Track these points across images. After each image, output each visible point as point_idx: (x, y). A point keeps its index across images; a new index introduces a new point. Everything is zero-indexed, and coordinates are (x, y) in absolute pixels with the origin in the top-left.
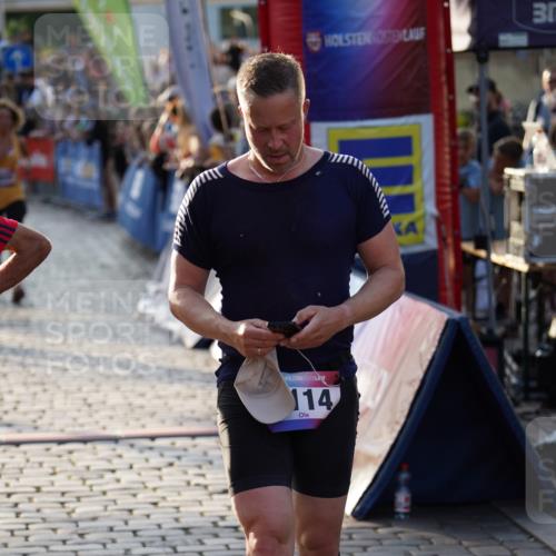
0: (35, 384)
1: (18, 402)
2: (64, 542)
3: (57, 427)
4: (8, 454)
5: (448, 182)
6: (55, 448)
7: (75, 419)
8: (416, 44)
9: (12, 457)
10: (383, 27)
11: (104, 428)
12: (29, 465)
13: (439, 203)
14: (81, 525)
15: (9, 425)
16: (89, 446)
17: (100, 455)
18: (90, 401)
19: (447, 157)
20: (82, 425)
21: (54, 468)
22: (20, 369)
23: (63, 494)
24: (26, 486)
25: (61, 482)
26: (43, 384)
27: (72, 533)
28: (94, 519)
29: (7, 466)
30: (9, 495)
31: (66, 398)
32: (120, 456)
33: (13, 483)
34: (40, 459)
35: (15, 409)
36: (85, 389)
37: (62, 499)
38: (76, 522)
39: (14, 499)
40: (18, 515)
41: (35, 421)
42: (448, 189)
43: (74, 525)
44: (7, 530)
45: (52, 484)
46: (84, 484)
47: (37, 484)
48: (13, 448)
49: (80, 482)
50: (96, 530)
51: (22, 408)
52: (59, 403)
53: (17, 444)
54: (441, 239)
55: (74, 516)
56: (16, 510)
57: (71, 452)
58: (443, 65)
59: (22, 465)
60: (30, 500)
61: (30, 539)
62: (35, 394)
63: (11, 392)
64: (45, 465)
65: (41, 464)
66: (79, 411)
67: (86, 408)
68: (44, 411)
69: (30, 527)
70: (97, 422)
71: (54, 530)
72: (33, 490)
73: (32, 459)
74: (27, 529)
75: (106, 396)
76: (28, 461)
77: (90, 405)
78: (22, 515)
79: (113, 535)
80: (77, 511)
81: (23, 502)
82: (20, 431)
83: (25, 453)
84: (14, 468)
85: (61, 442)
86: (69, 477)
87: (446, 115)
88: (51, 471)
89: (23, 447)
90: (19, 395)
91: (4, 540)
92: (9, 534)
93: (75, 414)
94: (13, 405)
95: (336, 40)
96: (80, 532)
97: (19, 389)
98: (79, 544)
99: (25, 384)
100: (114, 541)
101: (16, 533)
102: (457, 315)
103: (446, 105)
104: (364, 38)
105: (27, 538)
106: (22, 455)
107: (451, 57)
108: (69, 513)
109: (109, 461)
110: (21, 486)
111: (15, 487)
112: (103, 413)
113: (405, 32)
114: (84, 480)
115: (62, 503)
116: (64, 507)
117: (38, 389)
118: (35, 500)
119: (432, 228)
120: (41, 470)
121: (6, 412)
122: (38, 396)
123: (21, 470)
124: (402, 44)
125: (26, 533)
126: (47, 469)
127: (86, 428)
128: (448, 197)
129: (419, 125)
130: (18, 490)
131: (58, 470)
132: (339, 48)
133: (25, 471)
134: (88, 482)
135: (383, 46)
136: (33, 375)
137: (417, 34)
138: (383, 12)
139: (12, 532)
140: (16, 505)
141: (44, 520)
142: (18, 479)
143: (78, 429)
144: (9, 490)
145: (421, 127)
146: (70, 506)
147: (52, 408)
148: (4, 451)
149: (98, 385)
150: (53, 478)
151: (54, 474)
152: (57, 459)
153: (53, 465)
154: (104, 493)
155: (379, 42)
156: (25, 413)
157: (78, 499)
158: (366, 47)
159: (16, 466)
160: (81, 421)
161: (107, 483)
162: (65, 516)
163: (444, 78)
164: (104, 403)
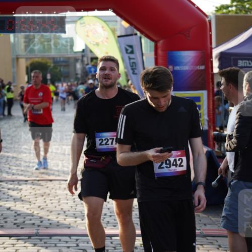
5: (211, 110)
8: (202, 70)
10: (192, 65)
13: (209, 116)
19: (211, 103)
42: (211, 112)
54: (209, 127)
58: (210, 76)
87: (211, 91)
95: (177, 68)
102: (210, 149)
103: (211, 88)
104: (186, 68)
107: (213, 74)
113: (198, 67)
119: (206, 123)
124: (197, 70)
128: (212, 115)
129: (203, 93)
132: (178, 70)
135: (192, 71)
137: (202, 67)
138: (192, 61)
145: (203, 94)
155: (191, 69)
158: (186, 70)
163: (211, 80)
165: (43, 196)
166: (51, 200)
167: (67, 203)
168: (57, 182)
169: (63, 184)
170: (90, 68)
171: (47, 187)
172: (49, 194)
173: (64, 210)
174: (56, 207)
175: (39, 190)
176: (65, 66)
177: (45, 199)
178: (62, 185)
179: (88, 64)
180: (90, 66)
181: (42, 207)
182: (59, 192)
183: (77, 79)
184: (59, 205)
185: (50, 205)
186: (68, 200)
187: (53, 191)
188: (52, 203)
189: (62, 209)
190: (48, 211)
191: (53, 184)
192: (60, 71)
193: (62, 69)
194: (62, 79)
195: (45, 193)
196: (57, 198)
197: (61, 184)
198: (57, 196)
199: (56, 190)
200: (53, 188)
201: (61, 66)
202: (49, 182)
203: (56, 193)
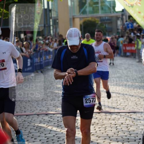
0: (125, 99)
1: (121, 103)
2: (126, 136)
3: (129, 109)
4: (117, 115)
6: (128, 114)
7: (133, 107)
11: (139, 110)
12: (121, 118)
14: (131, 132)
15: (118, 108)
16: (135, 114)
17: (137, 116)
18: (137, 103)
20: (134, 109)
22: (123, 96)
23: (128, 125)
25: (128, 122)
26: (127, 99)
27: (128, 134)
28: (134, 131)
29: (116, 118)
31: (132, 102)
32: (142, 116)
36: (136, 101)
37: (127, 126)
38: (129, 132)
39: (116, 125)
40: (117, 129)
41: (124, 108)
45: (126, 122)
46: (133, 123)
47: (122, 122)
49: (132, 122)
50: (134, 133)
51: (121, 104)
52: (130, 104)
53: (119, 113)
56: (116, 128)
57: (131, 115)
59: (119, 118)
60: (120, 126)
62: (125, 101)
63: (120, 101)
65: (124, 118)
66: (134, 105)
67: (136, 105)
68: (126, 105)
70: (138, 108)
71: (124, 133)
72: (121, 124)
74: (118, 133)
75: (141, 102)
77: (137, 104)
78: (118, 130)
79: (137, 135)
81: (118, 126)
82: (120, 110)
85: (129, 113)
86: (130, 121)
88: (126, 119)
89: (120, 114)
91: (113, 135)
93: (133, 106)
96: (130, 134)
97: (122, 100)
98: (129, 137)
100: (137, 136)
105: (118, 135)
106: (120, 116)
108: (128, 129)
109: (139, 117)
110: (119, 123)
111: (117, 123)
112: (139, 106)
114: (133, 122)
115: (127, 127)
118: (121, 126)
120: (124, 119)
121: (118, 105)
122: (126, 102)
123: (119, 119)
127: (135, 110)
134: (134, 122)
136: (125, 97)
140: (117, 127)
141: (122, 131)
142: (118, 121)
143: (133, 110)
146: (129, 128)
147: (128, 105)
149: (139, 100)
151: (126, 120)
152: (128, 117)
154: (137, 125)
156: (122, 106)
157: (131, 126)
160: (134, 108)
161: (138, 123)
162: (127, 130)
164: (140, 104)
166: (99, 128)
167: (111, 130)
171: (96, 118)
172: (98, 124)
173: (109, 135)
174: (103, 133)
177: (95, 127)
178: (108, 116)
182: (105, 122)
185: (98, 132)
186: (112, 128)
187: (101, 121)
188: (100, 130)
189: (107, 135)
190: (97, 136)
191: (100, 115)
192: (105, 27)
193: (107, 26)
195: (95, 122)
196: (103, 126)
199: (103, 120)
200: (100, 119)
202: (98, 114)
203: (103, 122)
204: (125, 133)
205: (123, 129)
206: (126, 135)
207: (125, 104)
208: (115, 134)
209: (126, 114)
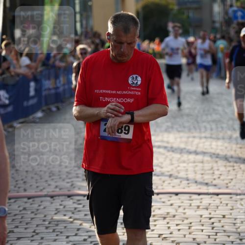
0: (230, 166)
1: (221, 175)
3: (237, 187)
4: (213, 199)
9: (214, 201)
12: (221, 205)
14: (242, 234)
15: (215, 185)
21: (232, 207)
23: (235, 219)
24: (218, 215)
25: (235, 213)
27: (237, 238)
29: (211, 205)
30: (210, 218)
31: (243, 174)
33: (213, 213)
34: (227, 202)
35: (219, 178)
37: (234, 222)
38: (239, 233)
39: (212, 220)
40: (213, 228)
41: (227, 184)
43: (238, 234)
44: (207, 235)
45: (231, 214)
47: (223, 214)
48: (215, 196)
51: (222, 177)
52: (239, 176)
53: (218, 194)
55: (239, 230)
56: (213, 226)
59: (218, 205)
60: (220, 221)
61: (217, 240)
62: (229, 171)
63: (218, 170)
64: (229, 205)
65: (227, 204)
68: (232, 179)
69: (218, 234)
71: (229, 236)
72: (222, 217)
73: (223, 202)
74: (216, 235)
76: (221, 203)
78: (215, 229)
80: (241, 228)
81: (216, 222)
82: (219, 189)
83: (221, 199)
84: (214, 206)
85: (237, 194)
88: (231, 208)
89: (220, 196)
90: (222, 171)
91: (205, 240)
92: (208, 237)
94: (218, 176)
96: (241, 238)
97: (222, 169)
99: (225, 166)
101: (211, 237)
105: (215, 240)
106: (219, 200)
108: (236, 229)
110: (217, 215)
111: (214, 215)
115: (234, 224)
116: (235, 226)
117: (231, 169)
118: (222, 221)
120: (227, 207)
121: (215, 179)
123: (218, 207)
125: (215, 237)
126: (229, 207)
130: (215, 216)
131: (234, 207)
133: (219, 207)
139: (209, 236)
140: (213, 223)
141: (225, 231)
144: (210, 216)
147: (236, 178)
148: (211, 197)
150: (231, 211)
152: (236, 203)
153: (232, 205)
156: (223, 180)
159: (215, 205)
165: (165, 218)
166: (177, 225)
167: (202, 230)
168: (187, 196)
169: (196, 199)
170: (235, 12)
171: (172, 205)
172: (174, 216)
173: (198, 240)
174: (185, 236)
175: (159, 209)
176: (196, 9)
177: (168, 223)
178: (194, 201)
179: (231, 6)
180: (235, 8)
181: (163, 236)
182: (189, 212)
183: (214, 30)
184: (190, 234)
185: (176, 233)
186: (203, 225)
187: (181, 210)
188: (179, 230)
189: (194, 239)
190: (173, 242)
191: (179, 199)
192: (188, 17)
193: (191, 15)
194: (191, 30)
195: (168, 213)
196: (186, 221)
197: (192, 200)
198: (187, 219)
199: (184, 209)
200: (179, 207)
201: (189, 9)
202: (174, 197)
203: (185, 213)
204: (231, 237)
205: (226, 228)
206: (233, 241)
207: (230, 177)
208: (209, 238)
209: (231, 198)
